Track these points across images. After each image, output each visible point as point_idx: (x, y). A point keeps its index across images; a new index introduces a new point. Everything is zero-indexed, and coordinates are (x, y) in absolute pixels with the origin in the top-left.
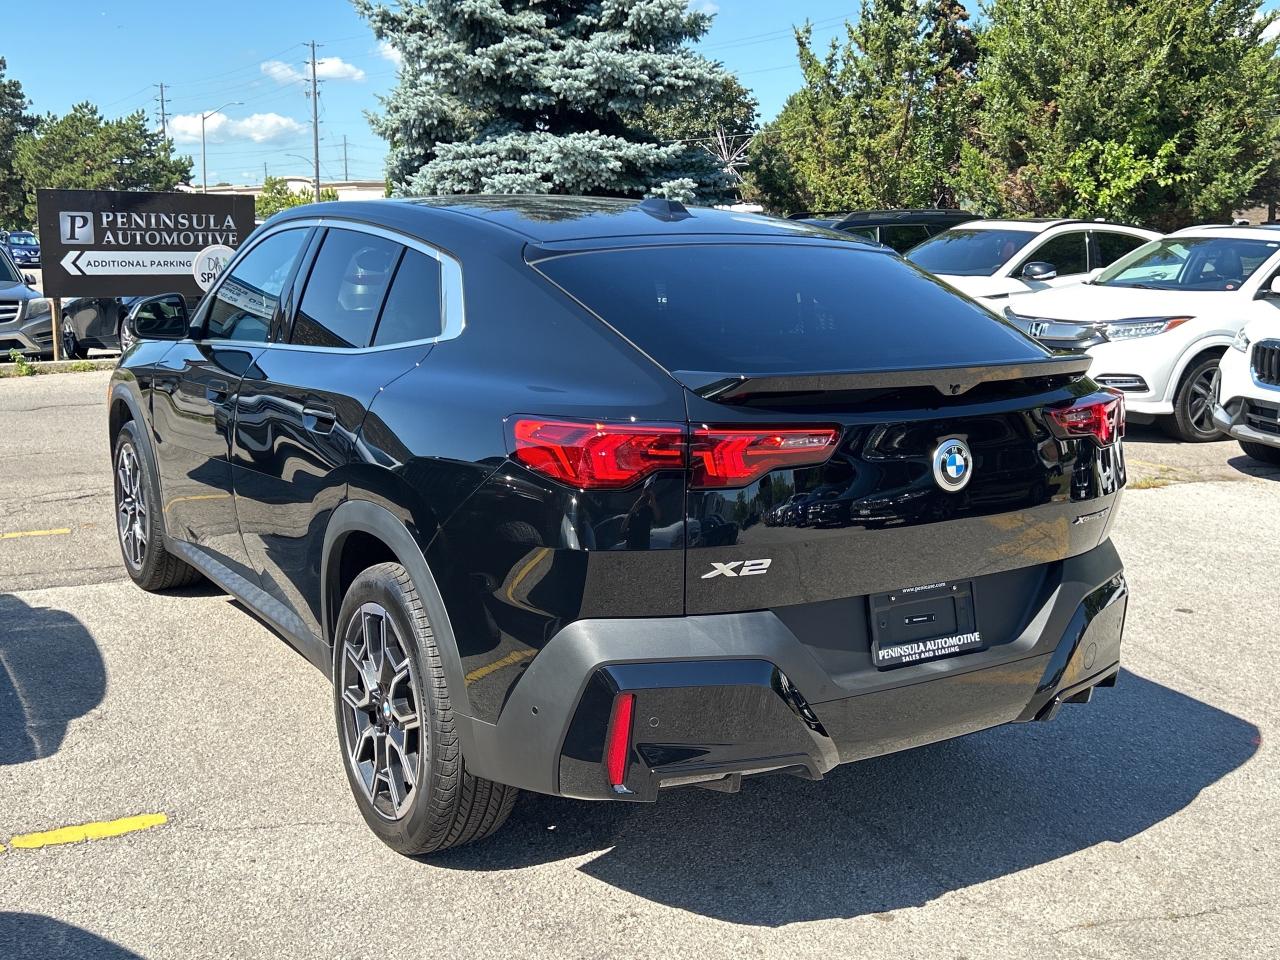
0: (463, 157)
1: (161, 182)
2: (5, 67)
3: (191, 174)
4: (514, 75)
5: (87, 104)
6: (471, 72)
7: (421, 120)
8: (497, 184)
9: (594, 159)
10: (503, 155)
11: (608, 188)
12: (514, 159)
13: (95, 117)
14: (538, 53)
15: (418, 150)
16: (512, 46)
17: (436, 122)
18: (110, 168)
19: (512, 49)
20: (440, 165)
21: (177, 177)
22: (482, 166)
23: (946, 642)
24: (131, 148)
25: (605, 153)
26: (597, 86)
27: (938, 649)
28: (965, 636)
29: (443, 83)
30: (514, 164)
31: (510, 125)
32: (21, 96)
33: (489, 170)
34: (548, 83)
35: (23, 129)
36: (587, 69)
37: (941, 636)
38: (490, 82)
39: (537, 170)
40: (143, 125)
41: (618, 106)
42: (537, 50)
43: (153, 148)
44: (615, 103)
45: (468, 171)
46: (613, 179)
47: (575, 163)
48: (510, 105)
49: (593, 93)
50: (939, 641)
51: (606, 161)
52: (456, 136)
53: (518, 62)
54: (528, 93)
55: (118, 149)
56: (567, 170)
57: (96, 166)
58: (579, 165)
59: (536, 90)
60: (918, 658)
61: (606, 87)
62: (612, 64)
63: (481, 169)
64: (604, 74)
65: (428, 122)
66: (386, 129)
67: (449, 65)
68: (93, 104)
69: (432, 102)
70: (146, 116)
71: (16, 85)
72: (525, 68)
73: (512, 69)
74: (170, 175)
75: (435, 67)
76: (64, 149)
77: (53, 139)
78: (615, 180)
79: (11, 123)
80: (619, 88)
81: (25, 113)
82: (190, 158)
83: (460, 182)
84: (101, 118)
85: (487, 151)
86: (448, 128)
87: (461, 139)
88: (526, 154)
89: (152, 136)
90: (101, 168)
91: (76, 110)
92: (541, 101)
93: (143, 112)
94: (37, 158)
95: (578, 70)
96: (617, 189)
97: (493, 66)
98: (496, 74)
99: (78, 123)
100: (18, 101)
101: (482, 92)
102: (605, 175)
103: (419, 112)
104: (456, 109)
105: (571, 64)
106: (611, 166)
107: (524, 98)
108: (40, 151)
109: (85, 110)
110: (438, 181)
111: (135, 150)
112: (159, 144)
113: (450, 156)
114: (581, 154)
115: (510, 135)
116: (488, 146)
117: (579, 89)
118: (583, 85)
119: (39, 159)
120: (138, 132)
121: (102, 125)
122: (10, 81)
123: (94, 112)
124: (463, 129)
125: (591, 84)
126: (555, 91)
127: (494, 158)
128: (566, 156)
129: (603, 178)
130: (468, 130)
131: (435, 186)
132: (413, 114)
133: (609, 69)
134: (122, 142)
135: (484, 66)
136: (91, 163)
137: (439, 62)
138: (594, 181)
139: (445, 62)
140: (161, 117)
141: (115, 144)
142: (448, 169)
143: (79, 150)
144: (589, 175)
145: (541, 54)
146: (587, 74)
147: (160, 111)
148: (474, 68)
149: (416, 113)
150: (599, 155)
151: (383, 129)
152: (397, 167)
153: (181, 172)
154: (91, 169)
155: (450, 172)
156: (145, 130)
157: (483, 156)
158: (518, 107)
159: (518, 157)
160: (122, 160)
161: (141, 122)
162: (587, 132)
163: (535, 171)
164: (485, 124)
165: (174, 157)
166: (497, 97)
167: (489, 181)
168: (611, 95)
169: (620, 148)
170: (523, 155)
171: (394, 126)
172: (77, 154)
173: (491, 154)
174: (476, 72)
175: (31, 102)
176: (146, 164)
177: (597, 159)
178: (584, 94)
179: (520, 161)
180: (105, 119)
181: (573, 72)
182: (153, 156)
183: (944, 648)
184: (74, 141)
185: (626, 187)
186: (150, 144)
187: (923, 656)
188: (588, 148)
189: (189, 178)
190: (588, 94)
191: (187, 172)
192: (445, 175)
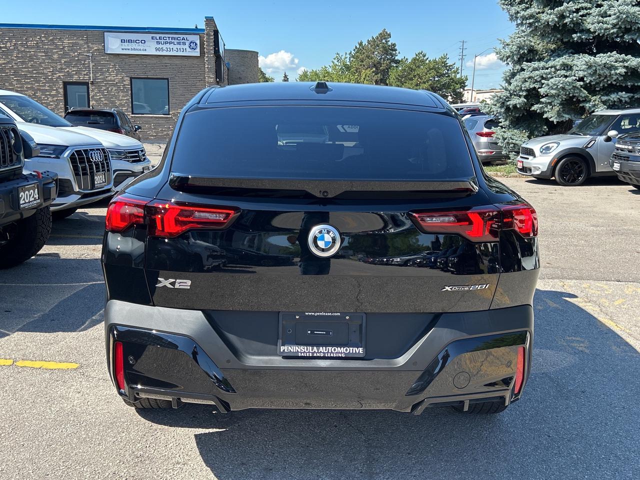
0: (535, 69)
1: (450, 89)
2: (390, 37)
3: (466, 84)
4: (568, 23)
5: (422, 52)
6: (544, 23)
7: (519, 51)
8: (550, 84)
9: (608, 68)
10: (558, 67)
11: (618, 84)
12: (565, 70)
13: (425, 58)
14: (586, 10)
15: (518, 67)
16: (568, 7)
17: (526, 52)
18: (428, 82)
19: (569, 9)
20: (526, 74)
21: (459, 86)
22: (546, 74)
23: (335, 350)
24: (438, 73)
25: (617, 64)
26: (618, 27)
27: (328, 352)
28: (351, 349)
29: (529, 30)
30: (563, 72)
31: (566, 51)
32: (396, 50)
33: (549, 76)
34: (589, 26)
35: (395, 65)
36: (613, 17)
37: (332, 345)
38: (555, 28)
39: (576, 75)
40: (446, 61)
41: (630, 37)
42: (586, 9)
43: (449, 72)
44: (629, 35)
45: (537, 77)
46: (620, 79)
47: (596, 70)
48: (566, 40)
49: (615, 30)
50: (330, 348)
51: (616, 68)
52: (538, 58)
53: (571, 16)
54: (576, 33)
55: (433, 73)
56: (591, 75)
57: (422, 82)
58: (598, 72)
59: (582, 31)
60: (311, 355)
61: (623, 27)
62: (628, 12)
63: (544, 76)
64: (621, 19)
65: (522, 52)
66: (504, 57)
67: (531, 21)
68: (424, 52)
69: (525, 41)
70: (448, 57)
71: (394, 45)
72: (575, 19)
73: (567, 20)
74: (455, 85)
75: (524, 22)
76: (410, 74)
77: (405, 69)
78: (622, 80)
79: (390, 63)
80: (631, 27)
81: (396, 58)
82: (467, 76)
83: (534, 83)
84: (427, 59)
85: (550, 66)
86: (533, 54)
87: (540, 60)
88: (571, 67)
89: (450, 66)
90: (424, 83)
91: (417, 55)
92: (583, 37)
93: (447, 55)
94: (397, 78)
95: (608, 18)
96: (624, 85)
97: (556, 19)
98: (558, 24)
99: (417, 61)
100: (394, 52)
101: (550, 34)
102: (615, 77)
103: (518, 47)
104: (539, 45)
105: (604, 15)
106: (618, 72)
107: (574, 36)
108: (399, 75)
109: (421, 55)
110: (523, 83)
111: (440, 73)
112: (452, 70)
113: (530, 69)
114: (600, 65)
115: (565, 56)
116: (551, 63)
117: (606, 29)
118: (609, 26)
119: (398, 79)
120: (443, 64)
121: (427, 62)
122: (392, 44)
123: (424, 56)
124: (542, 54)
125: (614, 26)
126: (592, 31)
127: (553, 70)
128: (590, 67)
129: (614, 79)
130: (544, 55)
131: (521, 85)
132: (515, 48)
133: (624, 16)
134: (435, 70)
135: (550, 20)
136: (420, 80)
137: (527, 19)
138: (608, 81)
139: (530, 19)
140: (461, 57)
141: (432, 71)
142: (527, 76)
143: (415, 74)
144: (606, 77)
145: (589, 10)
146: (612, 20)
147: (461, 54)
148: (546, 21)
149: (516, 47)
150: (612, 66)
151: (502, 56)
152: (508, 76)
153: (461, 84)
154: (420, 83)
155: (529, 78)
156: (447, 64)
157: (547, 69)
158: (571, 41)
159: (566, 69)
160: (434, 78)
161: (445, 60)
162: (609, 53)
163: (575, 76)
164: (553, 51)
165: (458, 76)
166: (559, 36)
167: (546, 82)
168: (627, 31)
169: (627, 61)
170: (569, 67)
171: (508, 55)
172: (415, 76)
173: (551, 67)
174: (546, 23)
175: (399, 53)
176: (445, 80)
177: (611, 68)
178: (610, 31)
179: (567, 71)
180: (429, 59)
181: (605, 19)
182: (449, 76)
183: (333, 353)
184: (414, 70)
185: (629, 84)
186: (448, 70)
187: (315, 355)
188: (604, 62)
189: (465, 86)
190: (612, 31)
191: (464, 83)
192: (527, 79)
